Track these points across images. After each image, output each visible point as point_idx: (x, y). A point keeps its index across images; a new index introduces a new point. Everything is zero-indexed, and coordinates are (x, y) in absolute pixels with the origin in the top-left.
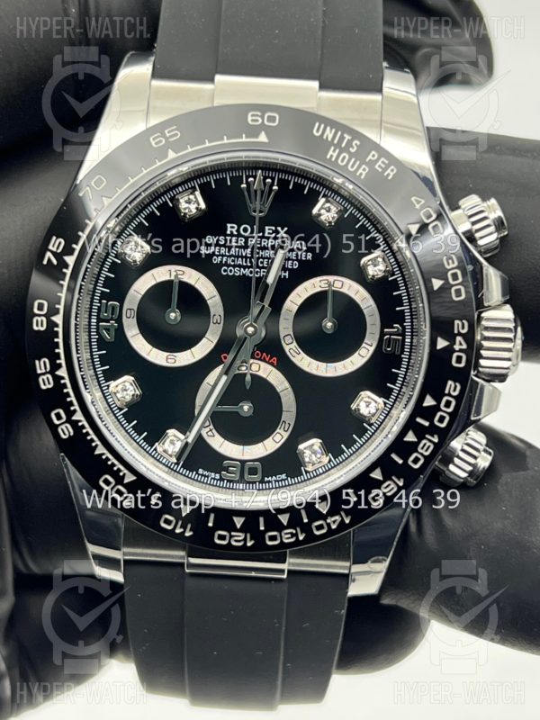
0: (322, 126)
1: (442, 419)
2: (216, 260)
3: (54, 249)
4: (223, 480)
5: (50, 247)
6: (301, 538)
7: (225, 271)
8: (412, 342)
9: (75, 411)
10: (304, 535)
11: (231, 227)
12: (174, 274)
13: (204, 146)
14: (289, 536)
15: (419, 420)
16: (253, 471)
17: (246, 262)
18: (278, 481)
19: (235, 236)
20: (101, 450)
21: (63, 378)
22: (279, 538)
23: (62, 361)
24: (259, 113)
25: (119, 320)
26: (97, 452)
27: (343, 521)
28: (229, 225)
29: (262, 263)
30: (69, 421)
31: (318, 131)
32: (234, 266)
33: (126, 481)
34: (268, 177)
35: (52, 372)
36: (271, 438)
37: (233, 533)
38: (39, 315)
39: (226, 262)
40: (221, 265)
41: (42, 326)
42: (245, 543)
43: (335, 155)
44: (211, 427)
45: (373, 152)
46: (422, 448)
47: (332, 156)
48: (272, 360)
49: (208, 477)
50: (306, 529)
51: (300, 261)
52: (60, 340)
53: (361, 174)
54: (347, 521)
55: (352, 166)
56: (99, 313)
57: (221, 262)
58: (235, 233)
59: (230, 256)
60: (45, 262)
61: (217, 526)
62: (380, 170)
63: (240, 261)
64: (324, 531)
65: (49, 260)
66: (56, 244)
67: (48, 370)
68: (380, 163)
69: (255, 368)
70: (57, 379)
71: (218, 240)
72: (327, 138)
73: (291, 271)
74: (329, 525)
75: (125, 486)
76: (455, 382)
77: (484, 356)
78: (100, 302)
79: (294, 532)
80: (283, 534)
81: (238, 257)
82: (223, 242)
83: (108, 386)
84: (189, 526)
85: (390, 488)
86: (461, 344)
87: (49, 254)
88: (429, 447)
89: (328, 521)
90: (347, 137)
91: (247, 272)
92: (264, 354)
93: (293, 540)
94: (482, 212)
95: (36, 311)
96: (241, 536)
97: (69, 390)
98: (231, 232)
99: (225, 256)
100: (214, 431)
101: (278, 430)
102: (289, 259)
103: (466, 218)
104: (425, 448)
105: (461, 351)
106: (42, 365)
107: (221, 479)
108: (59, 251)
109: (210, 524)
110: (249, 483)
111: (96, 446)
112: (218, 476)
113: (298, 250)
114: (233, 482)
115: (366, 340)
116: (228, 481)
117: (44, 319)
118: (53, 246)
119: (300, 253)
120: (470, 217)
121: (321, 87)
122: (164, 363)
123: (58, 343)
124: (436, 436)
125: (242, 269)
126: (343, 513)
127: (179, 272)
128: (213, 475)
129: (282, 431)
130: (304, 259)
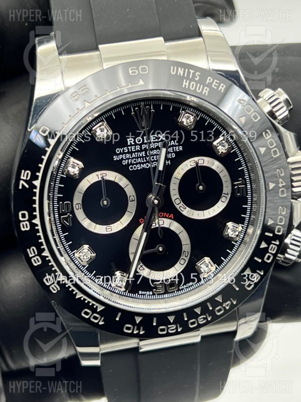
0: (175, 68)
1: (279, 230)
2: (125, 163)
3: (25, 178)
4: (155, 294)
5: (22, 177)
6: (209, 319)
7: (131, 168)
8: (251, 187)
10: (211, 317)
11: (130, 141)
12: (100, 176)
13: (106, 95)
14: (202, 319)
15: (267, 234)
16: (172, 285)
17: (143, 160)
18: (188, 288)
19: (133, 145)
20: (79, 295)
21: (47, 257)
22: (196, 322)
23: (45, 246)
24: (135, 68)
25: (73, 212)
26: (77, 297)
27: (232, 303)
28: (128, 140)
29: (153, 158)
31: (173, 71)
32: (136, 164)
33: (98, 310)
34: (147, 105)
35: (39, 254)
36: (178, 262)
37: (169, 326)
38: (24, 221)
39: (131, 162)
40: (128, 165)
41: (27, 227)
42: (177, 330)
43: (187, 84)
44: (141, 264)
45: (209, 78)
46: (271, 250)
47: (185, 85)
49: (145, 295)
50: (212, 313)
51: (176, 153)
52: (41, 234)
53: (205, 93)
54: (235, 303)
55: (199, 89)
56: (59, 210)
57: (128, 163)
58: (133, 143)
59: (133, 158)
60: (20, 188)
61: (159, 324)
62: (216, 88)
63: (139, 160)
64: (222, 312)
65: (23, 185)
66: (25, 175)
67: (36, 254)
68: (214, 83)
69: (161, 223)
70: (44, 258)
71: (123, 150)
72: (180, 74)
73: (172, 159)
74: (224, 308)
75: (98, 313)
76: (283, 207)
77: (295, 186)
78: (58, 204)
79: (205, 316)
80: (198, 320)
81: (138, 158)
82: (127, 150)
83: (74, 254)
84: (142, 328)
86: (282, 183)
87: (22, 182)
88: (274, 248)
89: (224, 305)
90: (192, 71)
91: (144, 166)
93: (205, 321)
94: (277, 99)
95: (21, 219)
96: (174, 327)
97: (52, 263)
98: (130, 143)
99: (130, 159)
100: (143, 266)
101: (182, 257)
102: (169, 153)
103: (268, 105)
105: (283, 187)
106: (32, 252)
107: (154, 294)
108: (28, 178)
109: (155, 324)
110: (171, 293)
111: (76, 293)
112: (151, 293)
113: (173, 146)
114: (161, 294)
115: (224, 192)
116: (158, 294)
117: (28, 223)
118: (24, 176)
119: (174, 148)
120: (271, 103)
121: (166, 40)
122: (105, 232)
123: (40, 236)
124: (277, 241)
125: (142, 165)
126: (231, 299)
127: (104, 175)
128: (148, 293)
129: (184, 257)
130: (177, 150)
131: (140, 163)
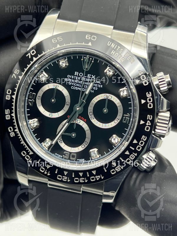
0: (111, 42)
1: (139, 148)
4: (63, 158)
7: (72, 87)
8: (133, 120)
9: (16, 128)
10: (87, 180)
11: (76, 73)
12: (55, 86)
13: (70, 44)
14: (82, 180)
15: (131, 147)
16: (73, 156)
17: (80, 85)
20: (23, 142)
22: (79, 180)
23: (14, 111)
24: (90, 35)
25: (35, 100)
26: (21, 143)
27: (101, 178)
28: (76, 72)
29: (85, 86)
30: (14, 131)
31: (109, 44)
32: (76, 86)
33: (30, 154)
34: (91, 58)
35: (10, 114)
36: (81, 146)
37: (63, 177)
38: (8, 95)
39: (73, 85)
40: (71, 85)
41: (9, 98)
42: (67, 180)
44: (61, 139)
46: (131, 157)
47: (112, 53)
48: (84, 120)
49: (58, 156)
50: (88, 179)
51: (98, 87)
52: (14, 104)
54: (102, 178)
56: (29, 96)
57: (72, 84)
58: (77, 75)
59: (75, 83)
60: (12, 77)
61: (58, 174)
62: (129, 60)
63: (78, 85)
64: (94, 180)
65: (14, 76)
68: (129, 58)
69: (78, 122)
70: (12, 117)
71: (71, 77)
72: (112, 47)
73: (95, 90)
74: (96, 178)
76: (145, 136)
77: (157, 128)
79: (84, 179)
80: (80, 179)
81: (77, 83)
82: (73, 78)
83: (29, 121)
84: (49, 172)
85: (118, 169)
86: (149, 123)
87: (14, 74)
89: (96, 177)
90: (119, 47)
91: (80, 89)
92: (82, 118)
93: (83, 182)
94: (163, 78)
95: (7, 93)
96: (66, 178)
97: (15, 121)
98: (76, 74)
99: (73, 82)
100: (62, 141)
101: (83, 144)
102: (94, 86)
103: (157, 80)
104: (132, 157)
105: (148, 125)
106: (7, 111)
108: (17, 74)
109: (56, 172)
110: (72, 160)
112: (61, 156)
113: (98, 84)
114: (67, 159)
115: (117, 118)
116: (65, 158)
117: (10, 96)
118: (16, 72)
119: (98, 85)
120: (159, 80)
121: (114, 28)
122: (48, 116)
123: (13, 105)
124: (136, 154)
125: (78, 88)
126: (101, 175)
127: (57, 86)
128: (60, 156)
129: (85, 144)
130: (99, 87)
131: (78, 87)
